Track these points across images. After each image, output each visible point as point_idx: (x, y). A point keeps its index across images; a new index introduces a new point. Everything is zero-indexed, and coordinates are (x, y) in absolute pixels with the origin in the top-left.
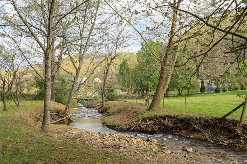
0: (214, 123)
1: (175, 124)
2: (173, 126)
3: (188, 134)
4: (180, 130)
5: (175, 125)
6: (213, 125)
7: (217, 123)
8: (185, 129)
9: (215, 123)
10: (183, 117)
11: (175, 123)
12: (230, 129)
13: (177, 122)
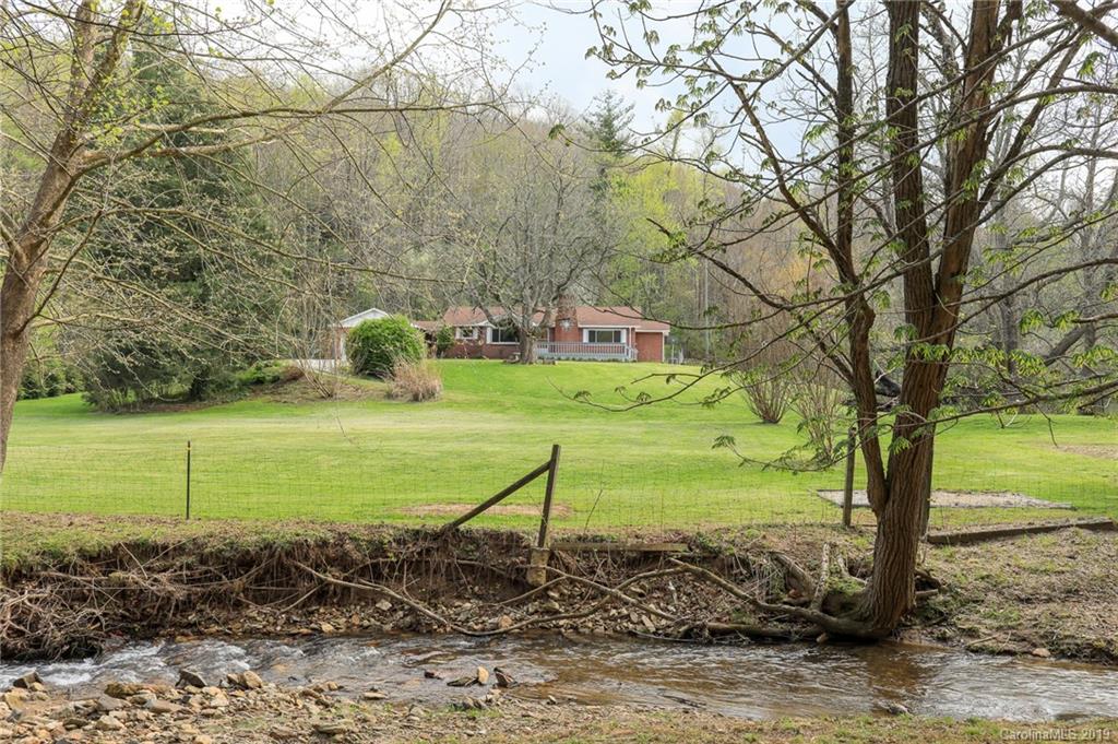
0: (418, 553)
1: (199, 580)
2: (189, 595)
3: (288, 619)
4: (238, 605)
5: (199, 589)
6: (412, 562)
7: (428, 551)
8: (261, 599)
9: (420, 554)
10: (250, 541)
11: (197, 576)
12: (492, 570)
13: (212, 569)
